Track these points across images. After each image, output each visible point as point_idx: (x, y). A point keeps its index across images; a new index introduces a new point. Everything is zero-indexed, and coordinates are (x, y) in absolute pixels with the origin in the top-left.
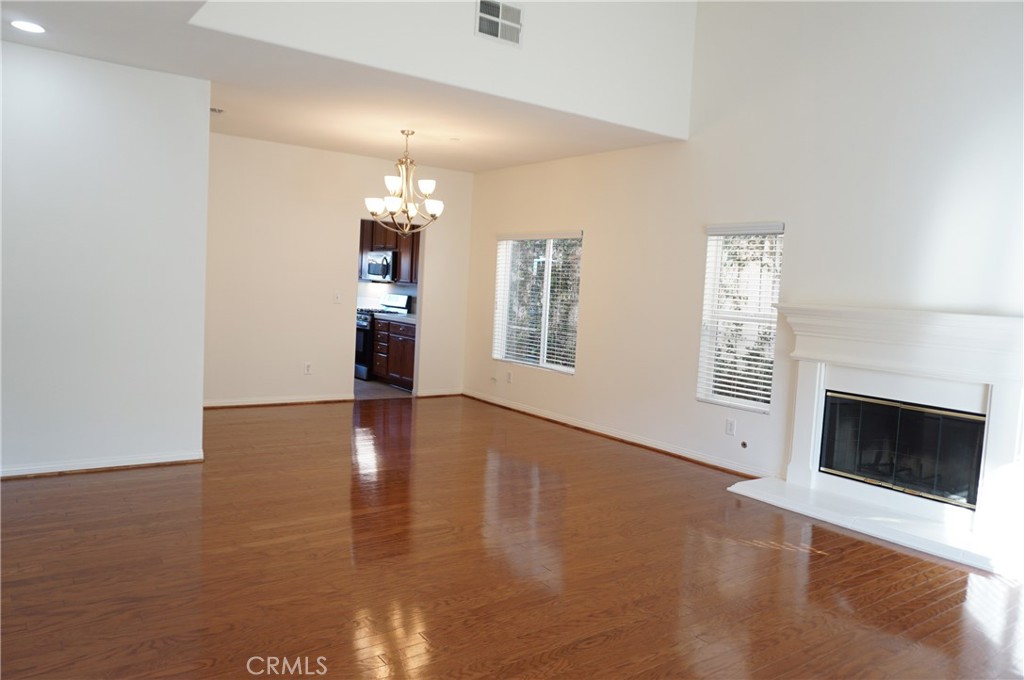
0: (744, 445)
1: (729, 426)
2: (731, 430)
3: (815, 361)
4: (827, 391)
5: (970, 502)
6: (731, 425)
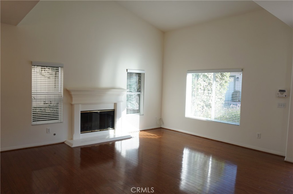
0: (55, 134)
1: (48, 131)
3: (79, 104)
5: (112, 128)
6: (49, 129)
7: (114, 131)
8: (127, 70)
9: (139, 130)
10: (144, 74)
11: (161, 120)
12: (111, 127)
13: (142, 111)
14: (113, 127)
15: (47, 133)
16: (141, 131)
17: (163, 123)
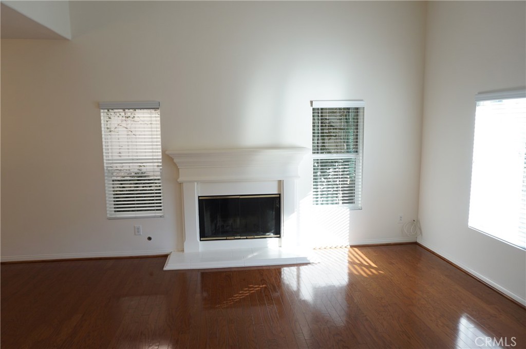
0: (150, 239)
1: (137, 231)
2: (138, 232)
4: (199, 197)
5: (276, 234)
6: (138, 229)
7: (280, 242)
8: (312, 102)
9: (348, 244)
10: (364, 108)
11: (416, 223)
12: (273, 231)
13: (360, 199)
14: (278, 232)
15: (135, 235)
16: (352, 247)
17: (421, 233)
